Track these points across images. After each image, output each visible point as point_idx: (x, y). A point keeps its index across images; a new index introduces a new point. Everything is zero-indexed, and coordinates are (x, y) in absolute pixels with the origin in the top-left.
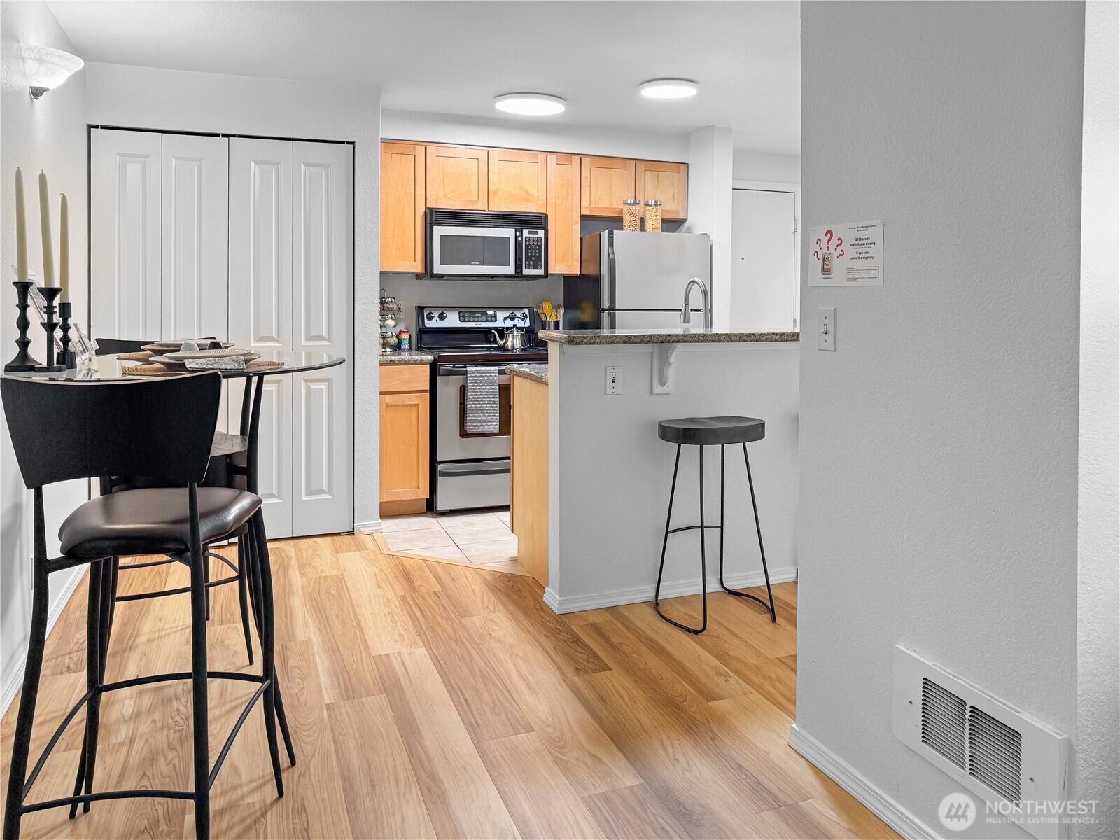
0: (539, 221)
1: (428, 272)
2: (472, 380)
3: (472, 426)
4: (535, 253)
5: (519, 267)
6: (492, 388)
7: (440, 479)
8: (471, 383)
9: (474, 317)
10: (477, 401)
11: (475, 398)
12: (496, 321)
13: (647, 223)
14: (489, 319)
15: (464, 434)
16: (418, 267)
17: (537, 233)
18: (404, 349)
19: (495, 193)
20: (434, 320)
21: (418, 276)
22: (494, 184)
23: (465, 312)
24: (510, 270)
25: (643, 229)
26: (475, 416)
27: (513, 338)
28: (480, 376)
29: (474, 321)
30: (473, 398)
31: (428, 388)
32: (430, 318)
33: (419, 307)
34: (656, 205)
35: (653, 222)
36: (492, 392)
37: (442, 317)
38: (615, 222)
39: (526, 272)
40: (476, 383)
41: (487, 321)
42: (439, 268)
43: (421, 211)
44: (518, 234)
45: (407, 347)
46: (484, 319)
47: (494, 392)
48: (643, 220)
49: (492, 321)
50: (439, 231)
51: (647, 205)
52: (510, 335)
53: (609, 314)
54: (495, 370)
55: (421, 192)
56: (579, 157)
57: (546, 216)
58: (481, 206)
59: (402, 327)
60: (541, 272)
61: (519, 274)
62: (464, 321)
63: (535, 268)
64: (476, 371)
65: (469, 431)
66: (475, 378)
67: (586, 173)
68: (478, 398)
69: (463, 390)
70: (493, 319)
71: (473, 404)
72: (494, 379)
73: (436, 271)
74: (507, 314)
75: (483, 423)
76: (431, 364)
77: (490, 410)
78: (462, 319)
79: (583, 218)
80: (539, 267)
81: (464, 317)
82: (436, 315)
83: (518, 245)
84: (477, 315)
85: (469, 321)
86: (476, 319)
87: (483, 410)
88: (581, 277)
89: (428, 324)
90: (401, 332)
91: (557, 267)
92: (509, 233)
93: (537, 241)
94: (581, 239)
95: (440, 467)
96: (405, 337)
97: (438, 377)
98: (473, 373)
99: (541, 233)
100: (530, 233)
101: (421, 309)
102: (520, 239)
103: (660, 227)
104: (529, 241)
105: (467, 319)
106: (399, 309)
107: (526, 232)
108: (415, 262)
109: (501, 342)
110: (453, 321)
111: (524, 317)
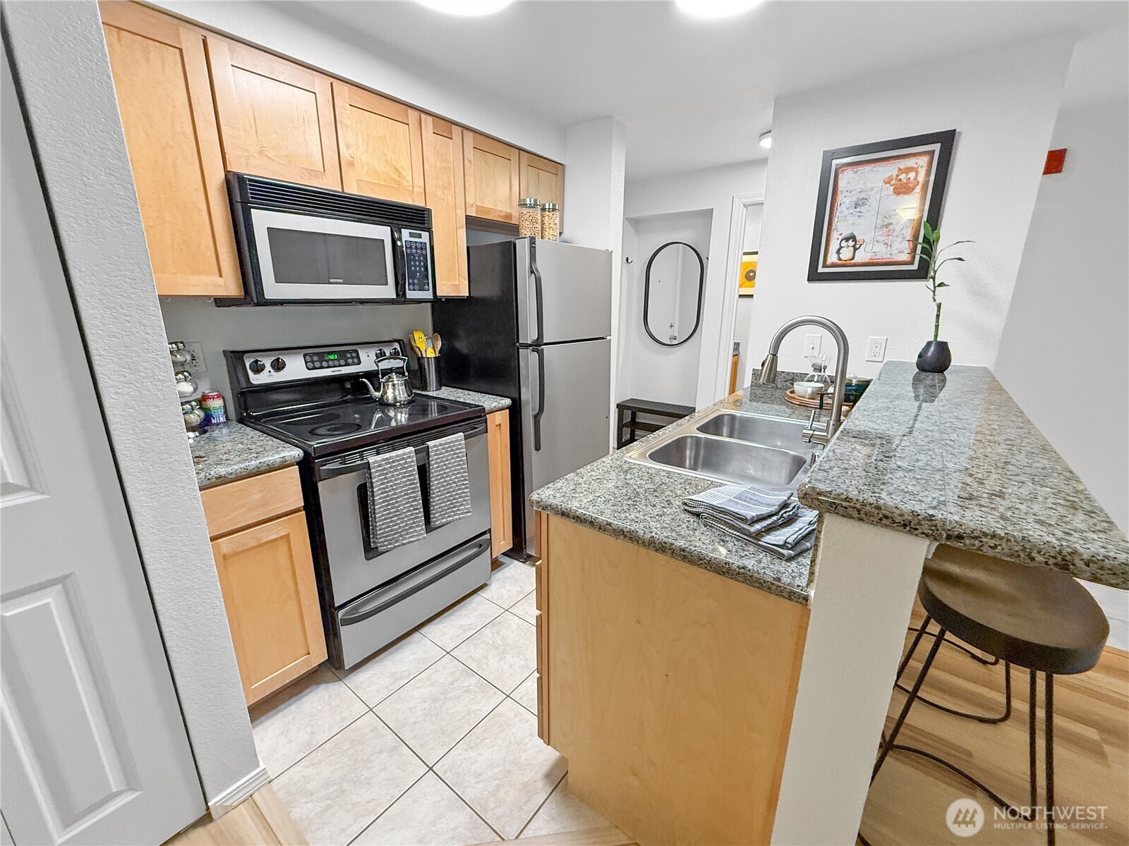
0: (418, 218)
1: (250, 296)
2: (379, 476)
3: (386, 541)
4: (415, 266)
5: (400, 287)
8: (377, 481)
9: (327, 361)
12: (359, 363)
14: (350, 361)
16: (228, 287)
17: (420, 236)
18: (218, 424)
19: (351, 164)
20: (265, 372)
21: (221, 302)
23: (315, 355)
24: (388, 291)
27: (394, 389)
29: (329, 367)
32: (258, 369)
33: (233, 352)
34: (554, 209)
37: (278, 366)
39: (410, 294)
40: (385, 478)
42: (273, 289)
44: (396, 235)
45: (222, 419)
46: (342, 362)
49: (354, 364)
52: (390, 383)
53: (534, 350)
56: (460, 129)
57: (428, 210)
59: (205, 388)
60: (428, 294)
61: (401, 298)
62: (314, 368)
63: (420, 288)
66: (383, 472)
70: (356, 360)
73: (269, 295)
75: (403, 532)
78: (310, 365)
79: (470, 220)
80: (425, 287)
81: (313, 362)
82: (267, 362)
83: (397, 252)
84: (331, 357)
85: (322, 367)
86: (331, 363)
89: (256, 379)
90: (205, 398)
91: (445, 288)
92: (381, 232)
93: (422, 249)
94: (468, 249)
95: (342, 613)
96: (216, 404)
98: (379, 466)
99: (425, 235)
100: (411, 235)
101: (235, 358)
102: (399, 243)
104: (411, 247)
105: (317, 364)
106: (193, 358)
107: (405, 233)
108: (221, 276)
109: (378, 394)
110: (296, 369)
111: (396, 355)
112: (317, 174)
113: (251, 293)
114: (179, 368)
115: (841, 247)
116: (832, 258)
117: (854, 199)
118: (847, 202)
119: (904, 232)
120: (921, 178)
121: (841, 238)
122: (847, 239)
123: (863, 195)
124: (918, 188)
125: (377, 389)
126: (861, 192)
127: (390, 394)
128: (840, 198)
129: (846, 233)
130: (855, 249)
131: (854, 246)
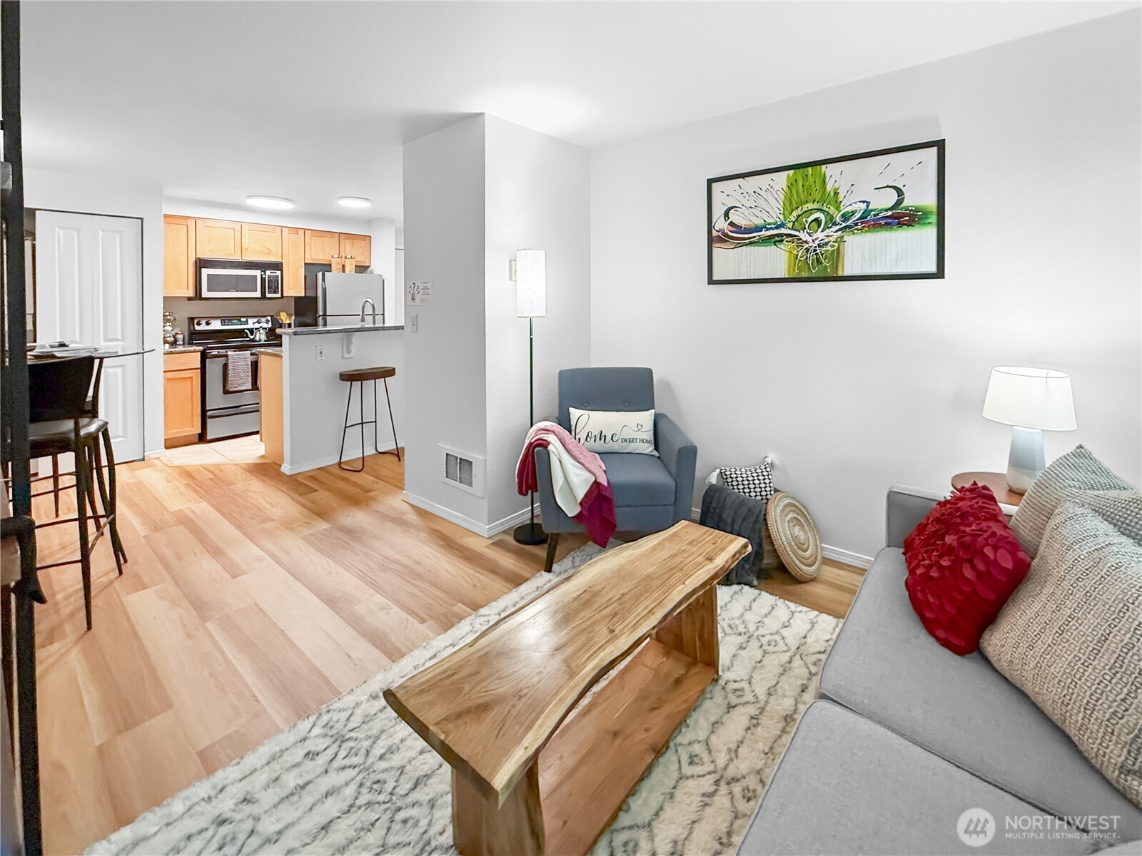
0: (278, 266)
2: (232, 359)
3: (231, 387)
4: (272, 284)
5: (263, 293)
6: (245, 364)
7: (209, 421)
8: (231, 362)
9: (232, 323)
10: (235, 372)
11: (234, 370)
12: (247, 324)
13: (346, 268)
14: (243, 323)
15: (226, 392)
16: (191, 293)
17: (276, 273)
18: (179, 345)
19: (246, 249)
20: (201, 326)
21: (189, 299)
22: (246, 244)
23: (224, 320)
24: (258, 294)
25: (344, 271)
26: (233, 382)
28: (238, 357)
29: (232, 325)
30: (232, 371)
31: (199, 366)
32: (199, 324)
33: (189, 317)
34: (351, 258)
35: (350, 267)
36: (246, 366)
37: (208, 324)
38: (327, 267)
39: (268, 295)
40: (234, 361)
41: (241, 324)
42: (207, 294)
43: (192, 259)
44: (263, 274)
45: (181, 343)
46: (237, 324)
47: (248, 365)
48: (343, 266)
49: (244, 325)
50: (206, 271)
51: (346, 258)
52: (258, 333)
53: (323, 318)
54: (249, 353)
55: (192, 247)
56: (303, 231)
57: (282, 263)
58: (237, 257)
59: (177, 330)
60: (279, 295)
61: (263, 296)
62: (225, 325)
63: (275, 292)
64: (235, 354)
65: (231, 390)
66: (234, 358)
67: (307, 240)
68: (236, 370)
69: (225, 366)
71: (233, 374)
72: (247, 358)
74: (256, 320)
75: (240, 385)
76: (200, 353)
77: (245, 376)
78: (222, 324)
79: (306, 264)
80: (277, 293)
81: (225, 322)
82: (203, 322)
83: (263, 280)
84: (234, 321)
87: (240, 377)
88: (305, 298)
89: (197, 328)
90: (176, 334)
91: (289, 293)
92: (257, 273)
93: (276, 278)
94: (305, 276)
95: (209, 413)
96: (180, 337)
97: (207, 359)
98: (233, 356)
99: (279, 273)
100: (271, 273)
101: (191, 319)
102: (264, 276)
103: (354, 270)
104: (271, 277)
105: (227, 324)
106: (175, 319)
107: (268, 273)
108: (187, 289)
109: (252, 337)
110: (216, 325)
111: (267, 322)
112: (231, 254)
113: (198, 296)
114: (166, 320)
125: (252, 334)
127: (258, 337)
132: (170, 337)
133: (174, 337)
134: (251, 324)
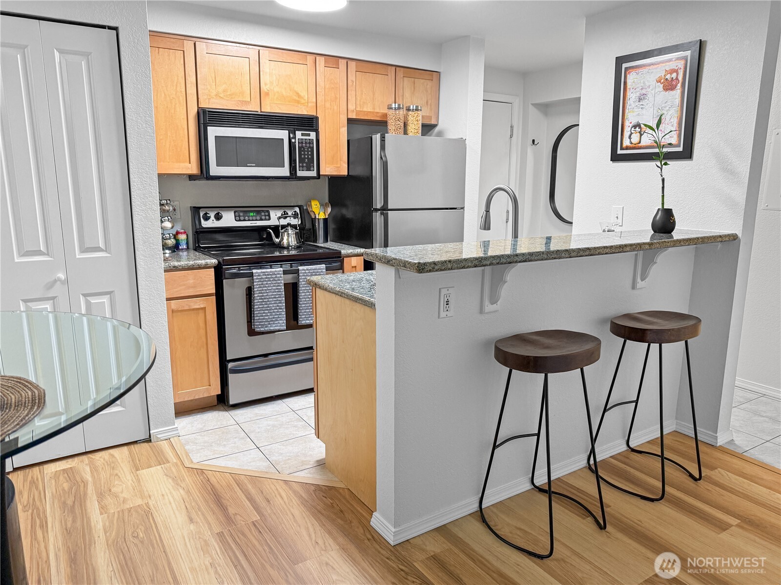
0: (309, 123)
1: (204, 173)
2: (258, 282)
3: (260, 325)
4: (304, 155)
5: (293, 169)
6: (277, 289)
7: (231, 377)
8: (257, 285)
9: (249, 217)
10: (263, 301)
11: (262, 299)
12: (269, 219)
13: (409, 128)
14: (263, 217)
15: (252, 332)
16: (193, 168)
17: (309, 135)
18: (182, 249)
19: (267, 94)
20: (210, 220)
21: (191, 177)
22: (266, 84)
23: (241, 211)
24: (285, 171)
25: (405, 133)
26: (262, 316)
27: (288, 237)
28: (266, 278)
29: (249, 220)
30: (260, 299)
31: (214, 291)
32: (207, 218)
33: (194, 207)
34: (417, 110)
35: (415, 127)
36: (278, 292)
37: (218, 217)
38: (381, 125)
39: (300, 173)
40: (262, 284)
41: (261, 219)
42: (215, 170)
43: (193, 111)
44: (291, 136)
46: (258, 218)
47: (280, 292)
48: (405, 125)
49: (266, 220)
50: (213, 132)
51: (408, 110)
52: (286, 233)
53: (381, 214)
54: (280, 271)
55: (192, 90)
56: (345, 61)
57: (317, 118)
58: (253, 107)
59: (178, 228)
60: (313, 174)
61: (293, 176)
62: (240, 220)
63: (309, 169)
64: (262, 272)
65: (257, 330)
66: (261, 280)
67: (352, 77)
68: (265, 299)
69: (249, 292)
70: (267, 217)
71: (260, 305)
72: (279, 280)
73: (212, 174)
74: (281, 213)
75: (271, 322)
76: (215, 268)
77: (276, 309)
78: (238, 218)
79: (350, 121)
80: (312, 169)
81: (239, 216)
82: (212, 215)
83: (291, 146)
84: (252, 214)
85: (244, 220)
86: (251, 218)
87: (270, 310)
88: (349, 178)
89: (205, 224)
90: (178, 233)
91: (327, 169)
92: (282, 134)
93: (310, 143)
94: (348, 141)
95: (230, 365)
96: (183, 238)
97: (224, 281)
98: (259, 275)
99: (313, 135)
100: (303, 135)
101: (196, 210)
102: (293, 140)
103: (420, 131)
104: (302, 143)
105: (242, 218)
106: (174, 210)
107: (299, 134)
108: (190, 163)
109: (277, 240)
110: (229, 220)
111: (295, 216)
112: (246, 103)
114: (164, 213)
115: (632, 133)
116: (626, 143)
117: (638, 94)
118: (634, 97)
119: (672, 120)
120: (680, 78)
121: (631, 125)
122: (635, 127)
123: (644, 92)
124: (679, 85)
125: (277, 237)
126: (642, 89)
127: (285, 241)
128: (629, 93)
129: (634, 122)
130: (641, 135)
131: (640, 132)
132: (170, 239)
133: (175, 238)
134: (275, 218)
